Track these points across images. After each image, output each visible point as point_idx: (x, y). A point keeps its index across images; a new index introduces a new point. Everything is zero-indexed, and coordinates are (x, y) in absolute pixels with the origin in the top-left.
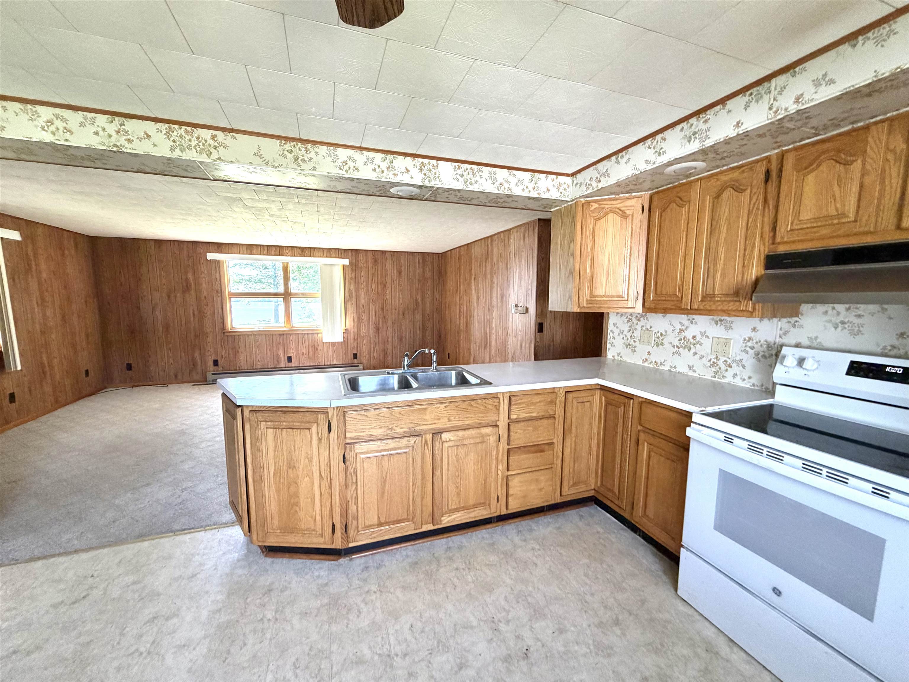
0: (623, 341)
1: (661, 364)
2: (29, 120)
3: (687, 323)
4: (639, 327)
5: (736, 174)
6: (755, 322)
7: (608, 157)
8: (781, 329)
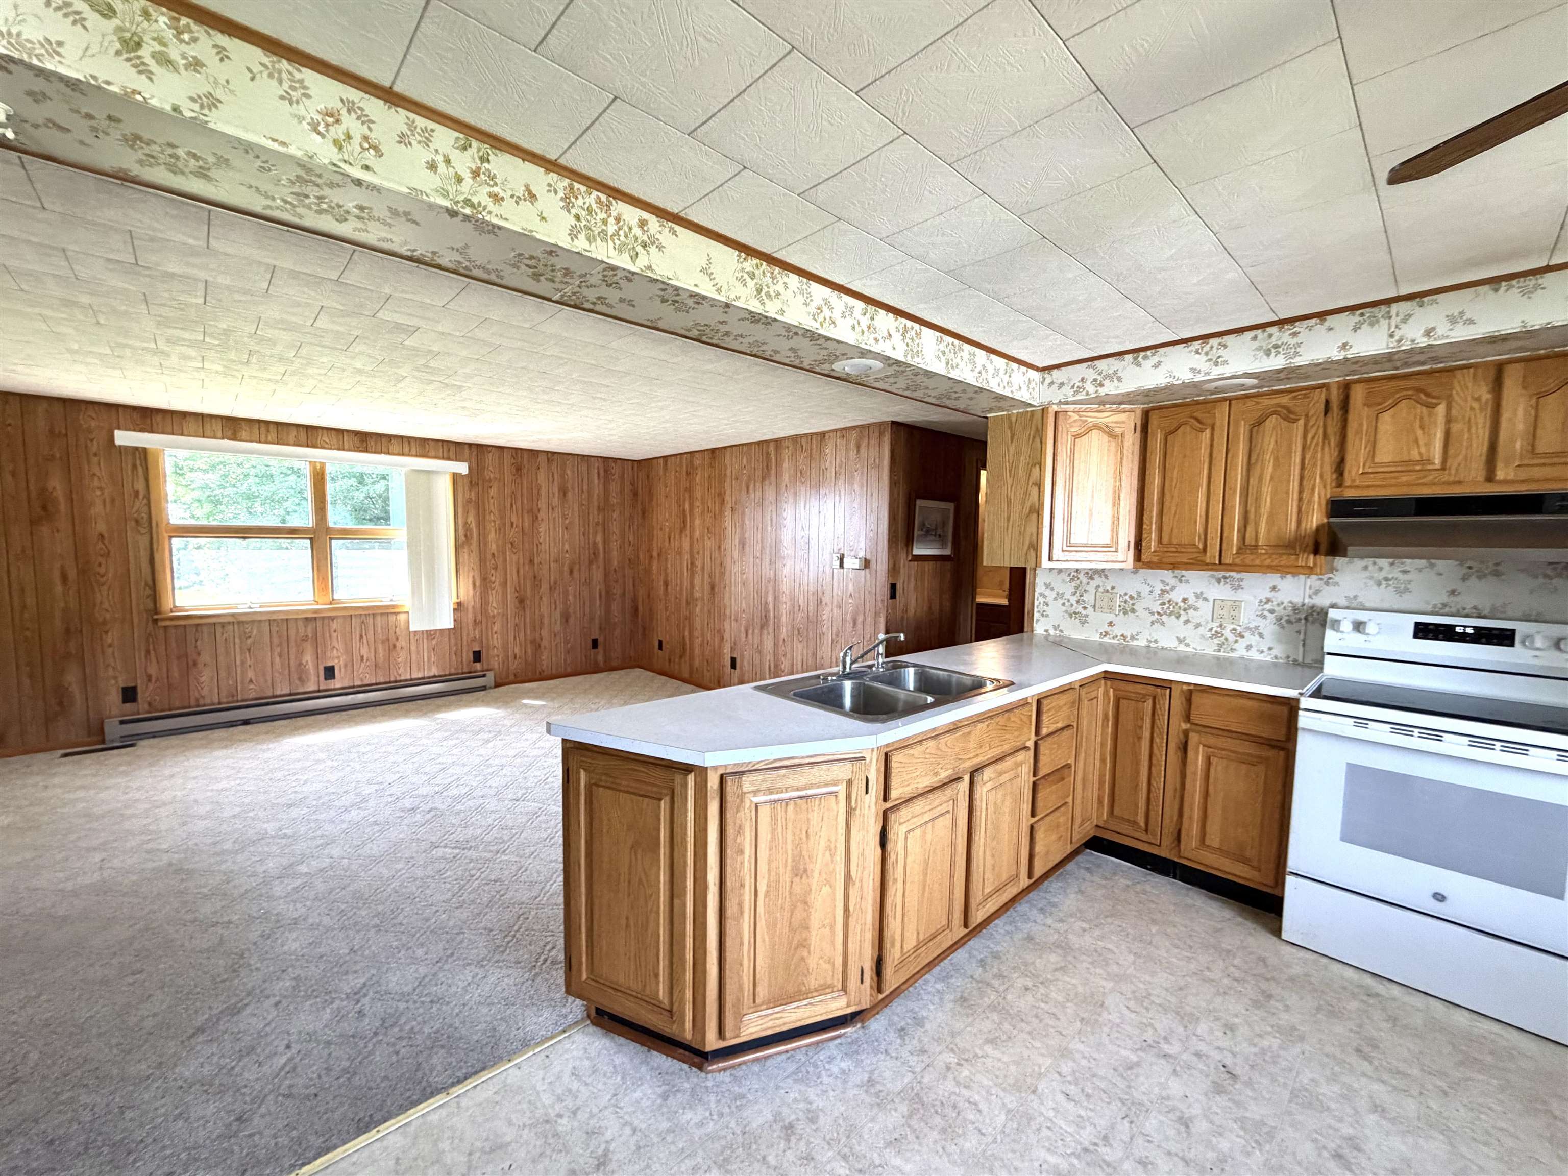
0: (1064, 608)
1: (1133, 638)
2: (282, 98)
3: (1173, 582)
4: (1091, 588)
5: (1285, 400)
6: (1274, 579)
7: (1120, 354)
8: (1310, 588)
